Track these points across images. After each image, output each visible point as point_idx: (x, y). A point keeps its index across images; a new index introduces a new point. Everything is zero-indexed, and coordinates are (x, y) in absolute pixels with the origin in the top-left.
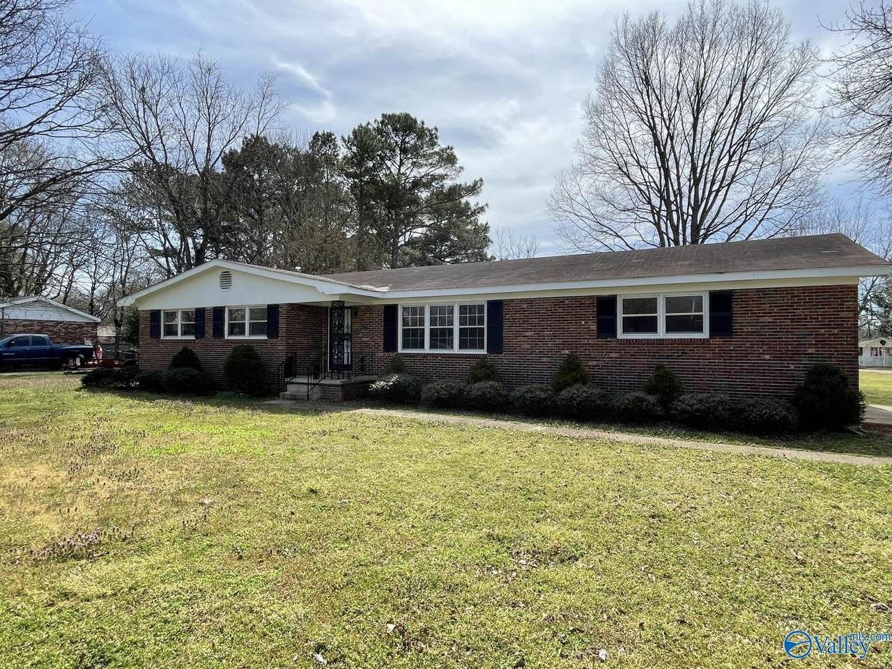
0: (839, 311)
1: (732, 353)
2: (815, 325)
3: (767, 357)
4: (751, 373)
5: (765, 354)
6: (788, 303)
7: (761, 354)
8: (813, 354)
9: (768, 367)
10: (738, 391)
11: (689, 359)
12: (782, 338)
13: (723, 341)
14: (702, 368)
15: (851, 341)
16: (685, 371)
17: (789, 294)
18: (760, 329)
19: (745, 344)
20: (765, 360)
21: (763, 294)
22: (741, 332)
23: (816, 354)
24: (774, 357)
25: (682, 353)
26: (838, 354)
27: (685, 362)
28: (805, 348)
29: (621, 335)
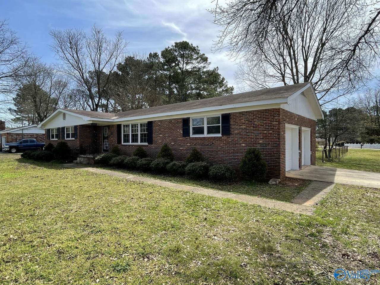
0: (272, 122)
1: (230, 143)
2: (262, 129)
3: (244, 145)
4: (237, 152)
5: (243, 143)
6: (252, 118)
7: (241, 143)
8: (261, 143)
9: (244, 149)
10: (233, 161)
11: (214, 146)
12: (249, 136)
13: (227, 138)
14: (219, 150)
15: (277, 136)
16: (213, 152)
17: (252, 114)
18: (241, 131)
19: (235, 139)
20: (242, 146)
21: (242, 115)
22: (233, 133)
23: (263, 143)
24: (246, 145)
25: (212, 143)
26: (272, 143)
27: (213, 147)
28: (258, 140)
29: (191, 136)
